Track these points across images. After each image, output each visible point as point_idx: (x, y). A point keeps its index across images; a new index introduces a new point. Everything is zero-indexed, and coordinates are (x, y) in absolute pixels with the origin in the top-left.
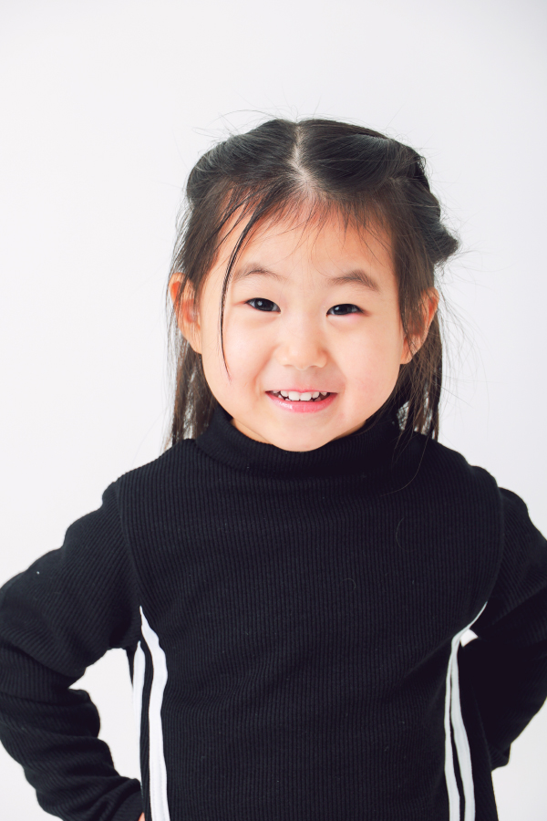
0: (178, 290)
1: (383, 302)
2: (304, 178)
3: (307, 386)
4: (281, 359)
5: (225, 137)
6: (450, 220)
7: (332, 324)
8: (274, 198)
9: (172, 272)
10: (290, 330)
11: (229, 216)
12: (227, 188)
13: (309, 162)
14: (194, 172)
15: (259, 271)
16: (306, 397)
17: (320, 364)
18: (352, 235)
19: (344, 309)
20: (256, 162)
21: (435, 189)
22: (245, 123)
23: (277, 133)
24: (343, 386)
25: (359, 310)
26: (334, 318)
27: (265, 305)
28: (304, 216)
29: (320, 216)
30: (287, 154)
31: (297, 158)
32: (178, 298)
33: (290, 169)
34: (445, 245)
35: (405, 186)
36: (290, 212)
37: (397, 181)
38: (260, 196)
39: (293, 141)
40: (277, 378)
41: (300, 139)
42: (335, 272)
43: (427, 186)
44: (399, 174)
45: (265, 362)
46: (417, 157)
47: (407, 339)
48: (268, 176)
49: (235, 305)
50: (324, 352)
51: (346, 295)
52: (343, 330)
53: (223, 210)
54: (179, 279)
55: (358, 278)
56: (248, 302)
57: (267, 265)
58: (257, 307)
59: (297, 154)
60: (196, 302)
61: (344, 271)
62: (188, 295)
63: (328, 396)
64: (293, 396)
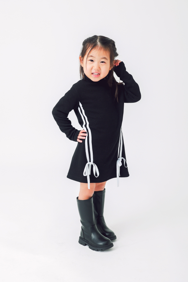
1: (108, 62)
2: (99, 43)
3: (97, 72)
4: (94, 68)
5: (88, 37)
6: (117, 51)
8: (95, 46)
9: (80, 56)
10: (95, 65)
11: (88, 48)
12: (88, 44)
13: (100, 41)
14: (84, 42)
15: (92, 56)
16: (97, 74)
17: (99, 69)
18: (105, 52)
19: (103, 62)
20: (92, 40)
21: (116, 47)
23: (95, 37)
24: (101, 73)
25: (105, 62)
26: (101, 63)
27: (92, 61)
28: (98, 49)
29: (101, 49)
30: (97, 40)
31: (98, 41)
33: (97, 42)
34: (117, 55)
36: (96, 48)
37: (111, 45)
38: (92, 45)
39: (98, 38)
40: (93, 71)
41: (99, 38)
42: (102, 57)
44: (112, 44)
45: (92, 69)
46: (114, 42)
48: (94, 43)
49: (88, 60)
50: (100, 68)
51: (103, 60)
52: (102, 65)
53: (87, 47)
54: (81, 57)
55: (105, 58)
57: (93, 55)
58: (91, 61)
59: (98, 40)
60: (83, 60)
61: (103, 57)
62: (82, 59)
63: (99, 74)
64: (95, 73)
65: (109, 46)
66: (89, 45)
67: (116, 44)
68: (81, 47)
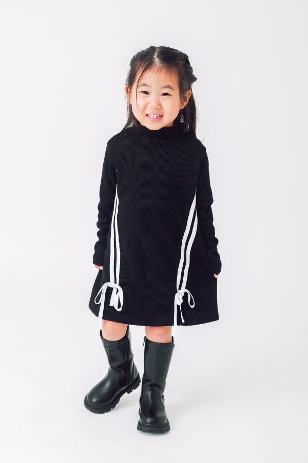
0: (127, 89)
1: (176, 93)
2: (157, 60)
3: (155, 113)
4: (149, 106)
5: (140, 51)
7: (162, 98)
10: (152, 99)
12: (138, 63)
13: (159, 56)
14: (132, 59)
15: (145, 85)
16: (155, 116)
17: (159, 108)
18: (168, 75)
19: (166, 94)
20: (146, 56)
22: (145, 47)
23: (153, 49)
24: (164, 114)
25: (169, 95)
26: (163, 96)
27: (146, 93)
28: (156, 70)
29: (160, 70)
30: (153, 54)
32: (127, 91)
33: (154, 58)
34: (194, 79)
35: (183, 64)
36: (152, 69)
37: (181, 62)
38: (146, 65)
39: (155, 51)
40: (148, 111)
41: (157, 50)
42: (163, 85)
43: (189, 64)
44: (181, 60)
45: (145, 107)
47: (182, 103)
48: (148, 60)
49: (139, 93)
50: (160, 105)
51: (166, 91)
52: (165, 99)
53: (137, 68)
54: (127, 86)
55: (168, 87)
56: (142, 92)
57: (147, 84)
58: (145, 93)
59: (156, 54)
60: (130, 92)
61: (166, 85)
62: (129, 90)
63: (161, 116)
64: (152, 116)
65: (177, 65)
66: (141, 64)
67: (190, 60)
68: (127, 68)
